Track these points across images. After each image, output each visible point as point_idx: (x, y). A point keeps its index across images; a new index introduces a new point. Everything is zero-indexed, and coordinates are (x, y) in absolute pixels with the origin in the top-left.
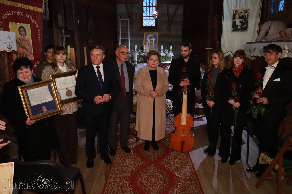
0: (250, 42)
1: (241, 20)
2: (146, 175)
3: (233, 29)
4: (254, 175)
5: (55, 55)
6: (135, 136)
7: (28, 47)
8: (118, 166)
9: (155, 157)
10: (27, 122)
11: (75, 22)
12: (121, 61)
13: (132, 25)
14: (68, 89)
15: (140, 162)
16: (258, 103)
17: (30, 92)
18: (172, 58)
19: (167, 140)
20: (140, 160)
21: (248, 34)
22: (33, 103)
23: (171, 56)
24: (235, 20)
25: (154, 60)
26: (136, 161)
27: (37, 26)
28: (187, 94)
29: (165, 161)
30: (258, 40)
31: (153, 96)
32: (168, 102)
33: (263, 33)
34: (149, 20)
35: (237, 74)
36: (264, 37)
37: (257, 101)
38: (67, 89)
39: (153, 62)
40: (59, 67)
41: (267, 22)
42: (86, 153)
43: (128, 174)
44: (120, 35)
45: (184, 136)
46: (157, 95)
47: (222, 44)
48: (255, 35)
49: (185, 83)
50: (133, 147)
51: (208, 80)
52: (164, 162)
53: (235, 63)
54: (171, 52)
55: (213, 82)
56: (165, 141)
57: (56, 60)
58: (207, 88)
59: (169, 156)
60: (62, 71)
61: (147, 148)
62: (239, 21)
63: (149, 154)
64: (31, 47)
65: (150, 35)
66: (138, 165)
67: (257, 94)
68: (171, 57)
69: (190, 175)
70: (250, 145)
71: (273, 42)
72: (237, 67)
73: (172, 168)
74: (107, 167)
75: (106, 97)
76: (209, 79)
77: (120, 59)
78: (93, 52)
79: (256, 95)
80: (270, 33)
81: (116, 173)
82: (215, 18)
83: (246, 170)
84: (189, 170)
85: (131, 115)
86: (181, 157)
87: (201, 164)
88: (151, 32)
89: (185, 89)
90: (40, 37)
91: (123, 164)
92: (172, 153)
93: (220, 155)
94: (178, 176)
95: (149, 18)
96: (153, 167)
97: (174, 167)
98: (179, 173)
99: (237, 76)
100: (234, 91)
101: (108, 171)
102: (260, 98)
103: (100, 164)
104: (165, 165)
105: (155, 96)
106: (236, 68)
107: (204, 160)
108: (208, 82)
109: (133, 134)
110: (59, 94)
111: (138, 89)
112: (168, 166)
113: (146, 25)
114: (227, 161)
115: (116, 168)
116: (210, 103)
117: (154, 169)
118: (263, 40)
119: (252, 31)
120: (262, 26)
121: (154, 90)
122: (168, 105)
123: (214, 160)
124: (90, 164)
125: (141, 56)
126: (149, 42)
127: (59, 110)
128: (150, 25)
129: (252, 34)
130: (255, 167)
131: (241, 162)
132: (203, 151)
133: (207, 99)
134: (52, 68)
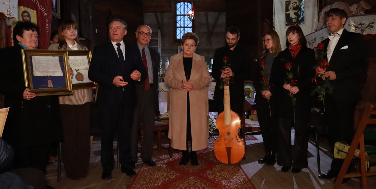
1: (296, 11)
2: (183, 185)
3: (287, 23)
5: (64, 31)
9: (195, 170)
11: (92, 29)
13: (163, 36)
14: (78, 71)
17: (35, 58)
19: (210, 156)
20: (174, 173)
21: (306, 27)
22: (37, 73)
24: (288, 13)
25: (190, 45)
26: (170, 173)
27: (45, 14)
29: (208, 173)
30: (319, 28)
32: (210, 117)
34: (184, 31)
35: (294, 55)
39: (188, 48)
40: (69, 46)
43: (158, 184)
45: (229, 139)
50: (166, 162)
56: (208, 156)
59: (213, 169)
60: (72, 49)
62: (293, 13)
63: (187, 168)
66: (171, 177)
67: (321, 67)
69: (242, 183)
70: (321, 158)
72: (294, 45)
73: (218, 178)
78: (112, 24)
79: (320, 70)
82: (265, 24)
84: (241, 179)
89: (227, 81)
90: (48, 28)
91: (152, 176)
92: (217, 166)
94: (226, 184)
95: (184, 29)
96: (191, 178)
97: (221, 177)
98: (228, 182)
100: (289, 73)
102: (326, 73)
103: (120, 177)
104: (209, 176)
106: (292, 46)
111: (168, 81)
112: (213, 177)
115: (142, 180)
116: (265, 93)
117: (194, 180)
119: (311, 22)
121: (188, 81)
122: (210, 122)
127: (68, 88)
129: (311, 26)
130: (330, 172)
131: (309, 169)
134: (59, 46)
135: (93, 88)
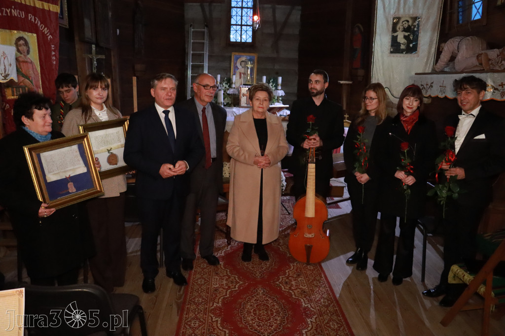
0: (421, 72)
1: (407, 34)
2: (251, 305)
3: (392, 50)
4: (436, 304)
5: (89, 90)
6: (224, 236)
7: (33, 76)
8: (200, 289)
9: (264, 274)
10: (40, 211)
11: (112, 32)
12: (202, 100)
14: (111, 151)
15: (237, 283)
16: (448, 177)
17: (46, 156)
18: (281, 99)
19: (280, 242)
20: (237, 279)
21: (418, 58)
22: (51, 177)
23: (280, 95)
24: (395, 34)
25: (262, 100)
26: (231, 279)
27: (49, 37)
28: (316, 163)
29: (281, 279)
30: (438, 68)
31: (262, 164)
33: (445, 57)
34: (241, 31)
35: (408, 128)
36: (447, 65)
37: (446, 174)
38: (109, 151)
39: (260, 104)
40: (95, 111)
41: (453, 39)
42: (142, 266)
43: (218, 303)
44: (190, 57)
45: (310, 236)
46: (266, 164)
47: (374, 75)
48: (430, 61)
49: (313, 142)
50: (223, 254)
51: (358, 137)
52: (280, 281)
53: (405, 107)
54: (280, 88)
55: (366, 141)
56: (277, 243)
57: (88, 99)
58: (356, 151)
59: (287, 271)
60: (101, 119)
61: (247, 257)
62: (403, 37)
63: (252, 268)
64: (38, 74)
65: (241, 58)
66: (233, 287)
67: (446, 162)
68: (280, 97)
69: (327, 303)
71: (466, 72)
72: (409, 114)
73: (294, 291)
74: (179, 292)
75: (181, 167)
76: (360, 135)
77: (202, 98)
79: (444, 164)
80: (459, 57)
81: (196, 301)
82: (357, 30)
83: (422, 295)
84: (325, 296)
85: (220, 199)
86: (309, 272)
87: (344, 284)
88: (244, 52)
89: (312, 154)
90: (54, 58)
91: (208, 286)
92: (291, 265)
93: (375, 267)
94: (306, 306)
95: (241, 28)
96: (261, 291)
97: (298, 290)
98: (308, 301)
99: (408, 131)
100: (405, 156)
101: (182, 300)
102: (452, 169)
103: (166, 286)
104: (283, 287)
105: (264, 165)
106: (406, 117)
107: (349, 278)
108: (359, 140)
109: (222, 231)
110: (97, 159)
111: (233, 152)
112: (288, 288)
113: (235, 41)
114: (388, 278)
115: (196, 294)
116: (362, 177)
117: (264, 295)
118: (446, 70)
119: (426, 53)
120: (443, 45)
121: (263, 155)
123: (366, 277)
124: (149, 287)
125: (228, 94)
126: (241, 69)
127: (97, 188)
128: (243, 41)
129: (426, 59)
130: (438, 288)
131: (412, 280)
132: (345, 262)
133: (356, 169)
134: (82, 114)
135: (131, 173)
